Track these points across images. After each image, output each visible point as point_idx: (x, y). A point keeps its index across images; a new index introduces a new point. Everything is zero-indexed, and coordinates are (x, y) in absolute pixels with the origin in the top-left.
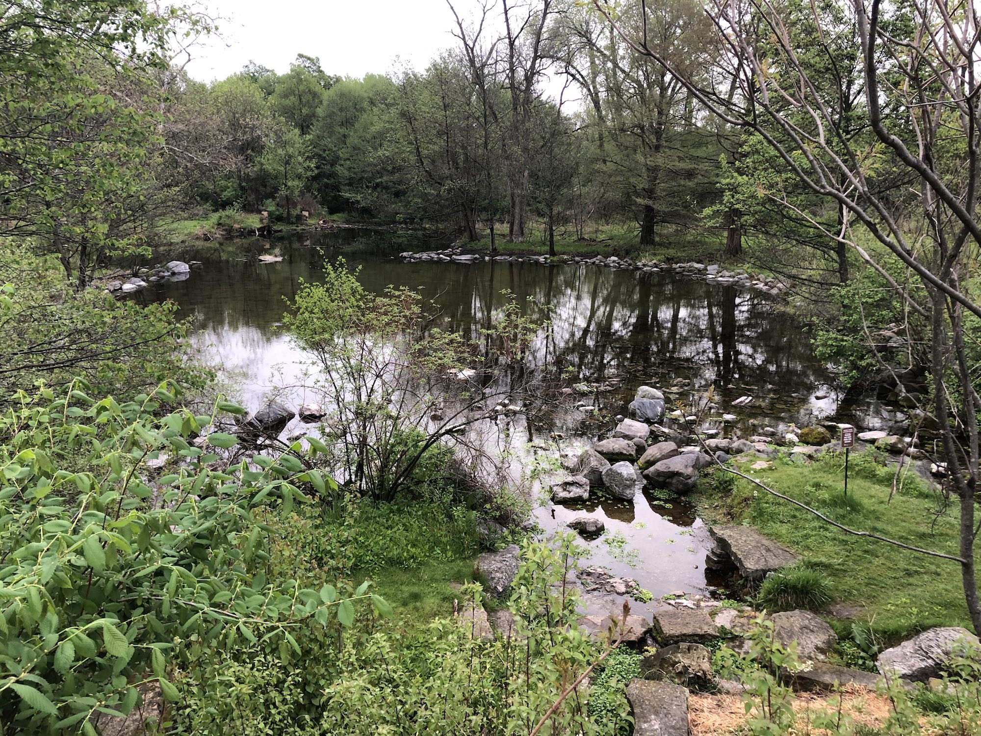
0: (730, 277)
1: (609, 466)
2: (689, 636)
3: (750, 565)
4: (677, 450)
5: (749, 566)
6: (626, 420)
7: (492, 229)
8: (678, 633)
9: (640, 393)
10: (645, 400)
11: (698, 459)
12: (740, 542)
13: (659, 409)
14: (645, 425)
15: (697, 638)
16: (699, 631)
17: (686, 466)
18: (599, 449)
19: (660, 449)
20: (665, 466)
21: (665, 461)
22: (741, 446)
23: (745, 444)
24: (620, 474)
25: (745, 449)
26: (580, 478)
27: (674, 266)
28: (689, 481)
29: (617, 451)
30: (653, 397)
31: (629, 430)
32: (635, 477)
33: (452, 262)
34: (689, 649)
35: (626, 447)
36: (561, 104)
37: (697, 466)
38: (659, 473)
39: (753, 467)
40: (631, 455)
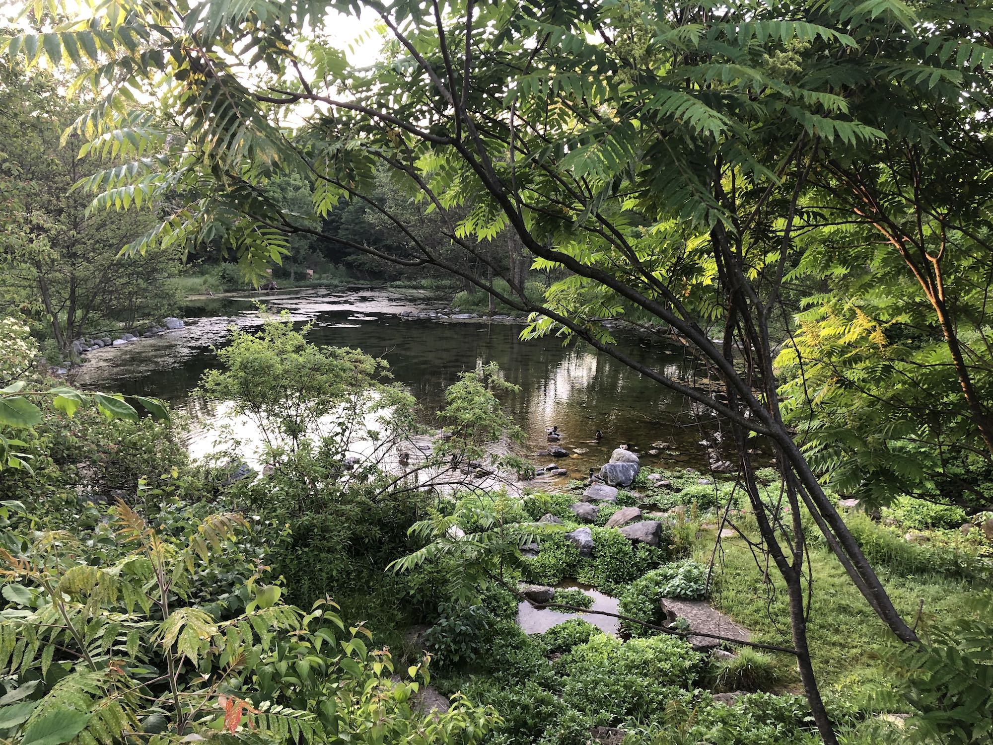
3: (697, 641)
4: (641, 516)
5: (695, 643)
9: (615, 455)
10: (618, 463)
11: (659, 526)
12: (689, 615)
13: (632, 473)
14: (615, 490)
17: (646, 534)
19: (624, 515)
21: (628, 527)
30: (629, 461)
31: (597, 494)
32: (593, 544)
37: (657, 532)
39: (718, 535)
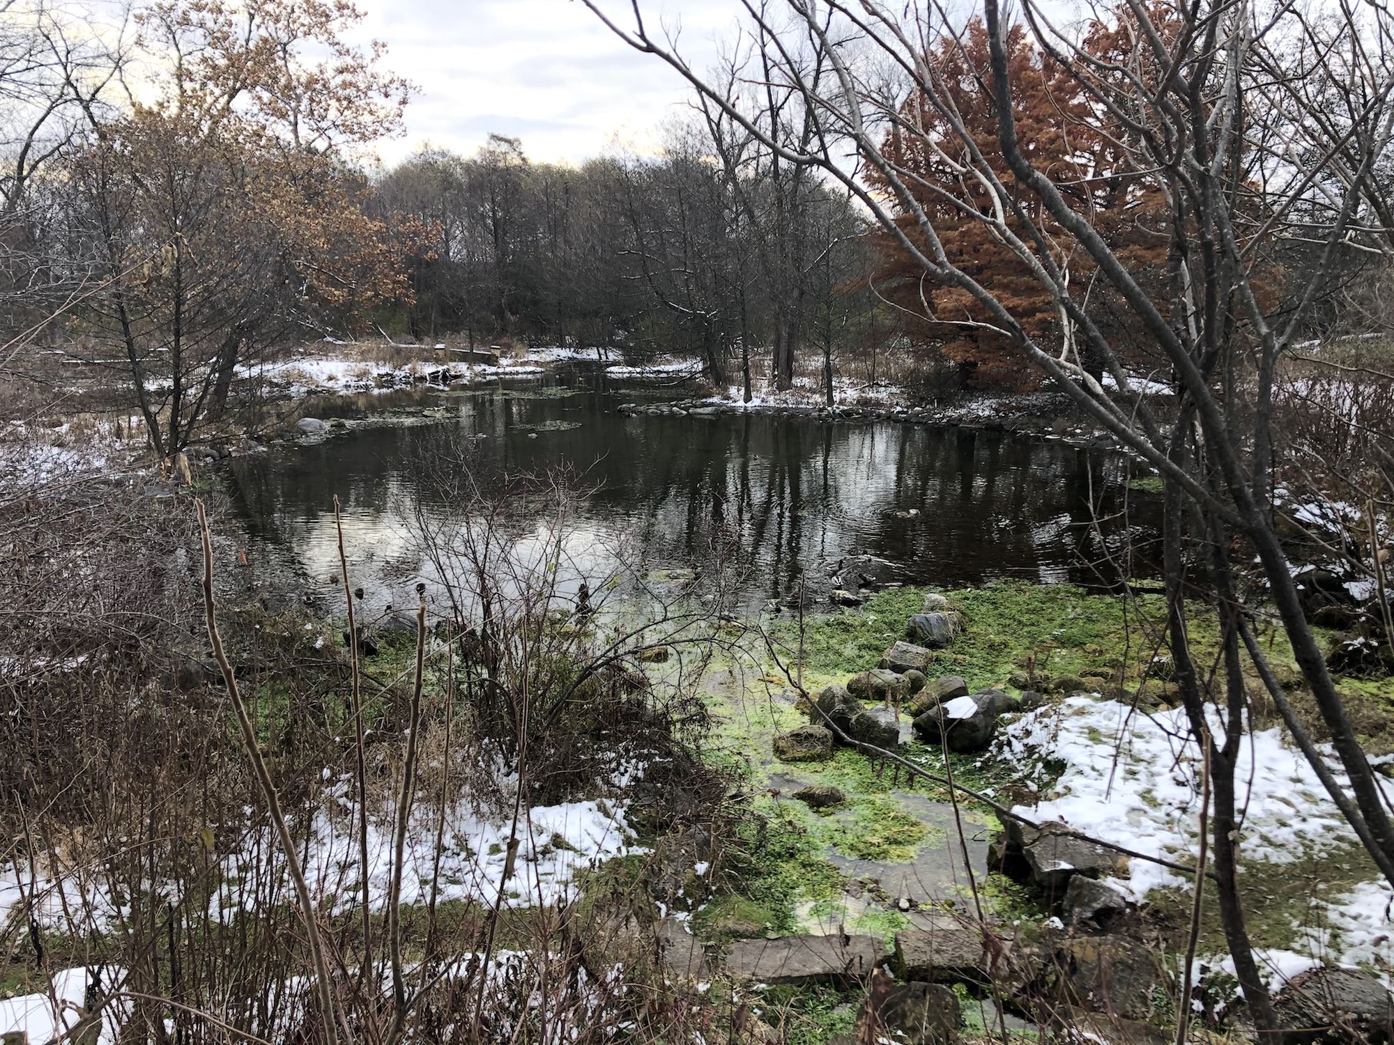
4: (964, 688)
5: (1045, 865)
6: (898, 643)
7: (746, 372)
8: (926, 964)
9: (926, 604)
10: (932, 615)
11: (992, 701)
13: (951, 628)
14: (927, 650)
19: (940, 686)
24: (875, 724)
26: (818, 728)
28: (978, 734)
31: (902, 657)
32: (898, 727)
33: (690, 415)
35: (895, 682)
37: (990, 712)
38: (933, 723)
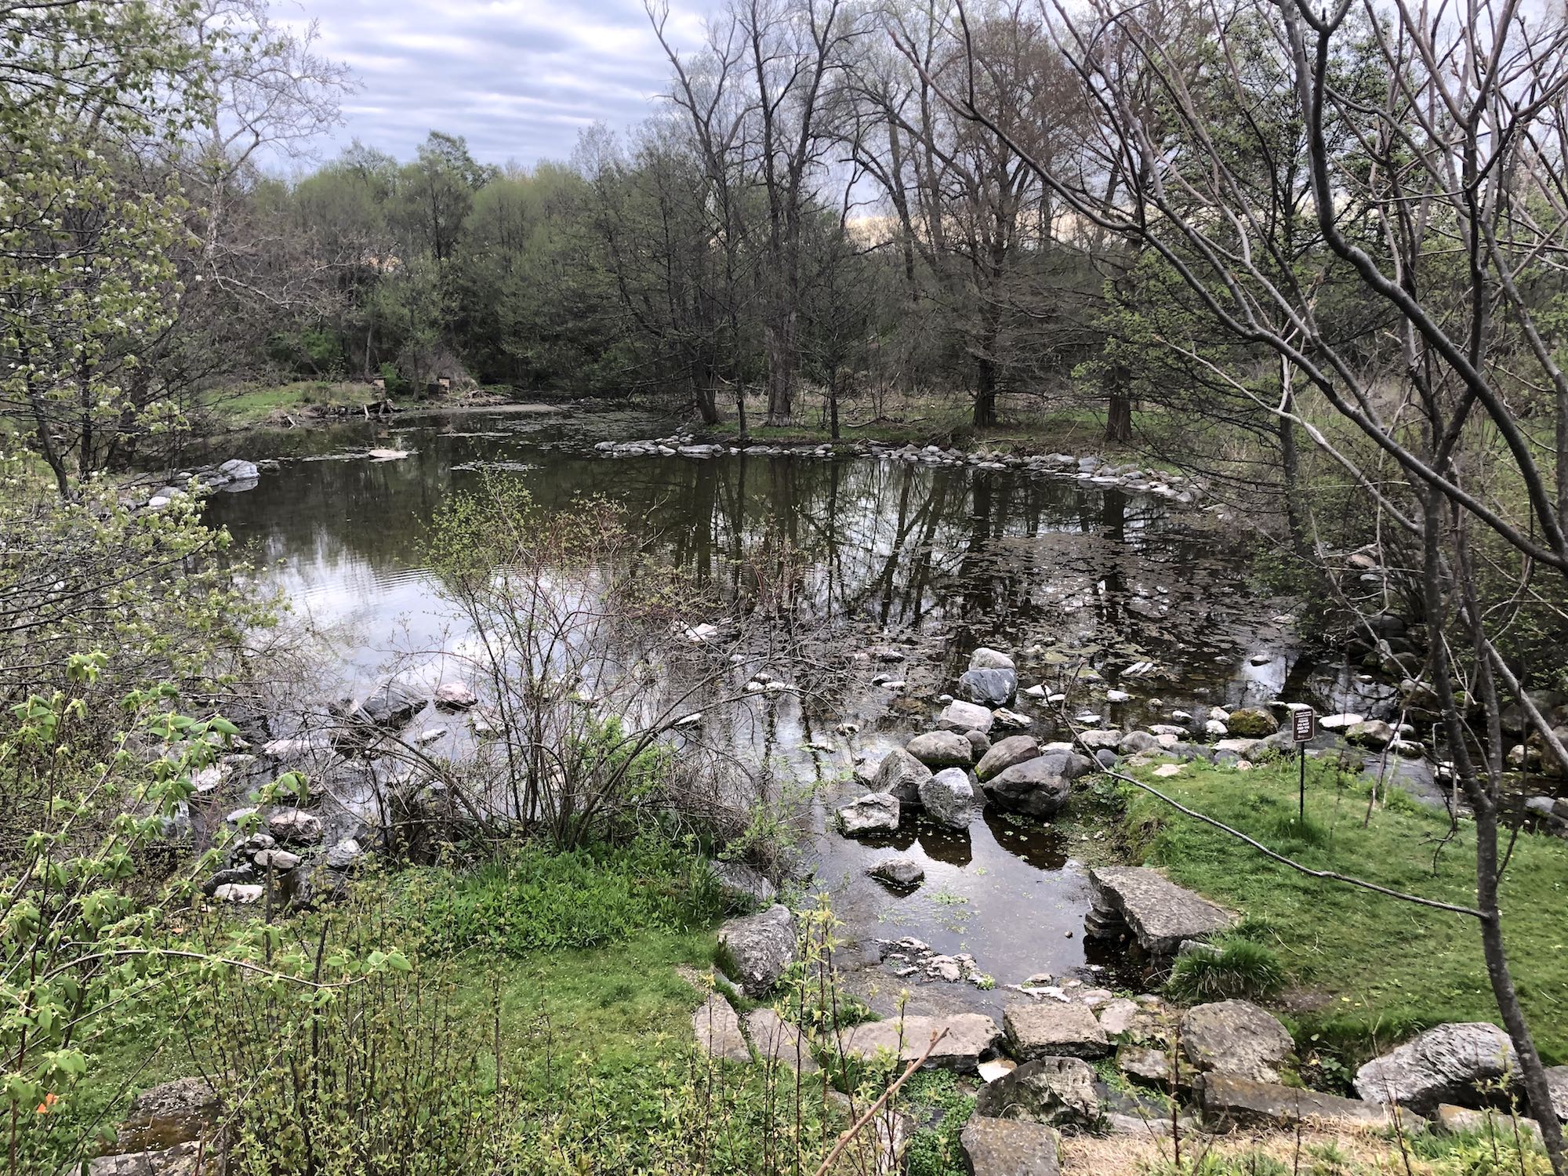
0: (1114, 475)
1: (929, 775)
2: (1061, 1045)
3: (1156, 929)
4: (1036, 749)
5: (1153, 931)
6: (957, 703)
7: (741, 405)
8: (1043, 1041)
9: (977, 659)
10: (985, 670)
11: (1069, 762)
12: (1138, 892)
13: (1008, 685)
14: (986, 710)
15: (1072, 1049)
16: (1076, 1038)
17: (1051, 774)
18: (914, 749)
19: (1009, 747)
20: (1016, 775)
21: (1018, 766)
22: (1137, 741)
23: (1142, 738)
24: (947, 789)
25: (1144, 745)
26: (885, 796)
27: (1027, 459)
28: (1056, 797)
29: (942, 751)
30: (997, 666)
31: (961, 717)
32: (971, 793)
33: (679, 455)
34: (1060, 1066)
35: (957, 744)
36: (846, 209)
37: (1068, 773)
38: (1009, 786)
39: (1158, 773)
40: (963, 758)
